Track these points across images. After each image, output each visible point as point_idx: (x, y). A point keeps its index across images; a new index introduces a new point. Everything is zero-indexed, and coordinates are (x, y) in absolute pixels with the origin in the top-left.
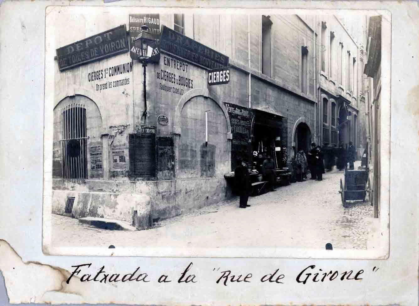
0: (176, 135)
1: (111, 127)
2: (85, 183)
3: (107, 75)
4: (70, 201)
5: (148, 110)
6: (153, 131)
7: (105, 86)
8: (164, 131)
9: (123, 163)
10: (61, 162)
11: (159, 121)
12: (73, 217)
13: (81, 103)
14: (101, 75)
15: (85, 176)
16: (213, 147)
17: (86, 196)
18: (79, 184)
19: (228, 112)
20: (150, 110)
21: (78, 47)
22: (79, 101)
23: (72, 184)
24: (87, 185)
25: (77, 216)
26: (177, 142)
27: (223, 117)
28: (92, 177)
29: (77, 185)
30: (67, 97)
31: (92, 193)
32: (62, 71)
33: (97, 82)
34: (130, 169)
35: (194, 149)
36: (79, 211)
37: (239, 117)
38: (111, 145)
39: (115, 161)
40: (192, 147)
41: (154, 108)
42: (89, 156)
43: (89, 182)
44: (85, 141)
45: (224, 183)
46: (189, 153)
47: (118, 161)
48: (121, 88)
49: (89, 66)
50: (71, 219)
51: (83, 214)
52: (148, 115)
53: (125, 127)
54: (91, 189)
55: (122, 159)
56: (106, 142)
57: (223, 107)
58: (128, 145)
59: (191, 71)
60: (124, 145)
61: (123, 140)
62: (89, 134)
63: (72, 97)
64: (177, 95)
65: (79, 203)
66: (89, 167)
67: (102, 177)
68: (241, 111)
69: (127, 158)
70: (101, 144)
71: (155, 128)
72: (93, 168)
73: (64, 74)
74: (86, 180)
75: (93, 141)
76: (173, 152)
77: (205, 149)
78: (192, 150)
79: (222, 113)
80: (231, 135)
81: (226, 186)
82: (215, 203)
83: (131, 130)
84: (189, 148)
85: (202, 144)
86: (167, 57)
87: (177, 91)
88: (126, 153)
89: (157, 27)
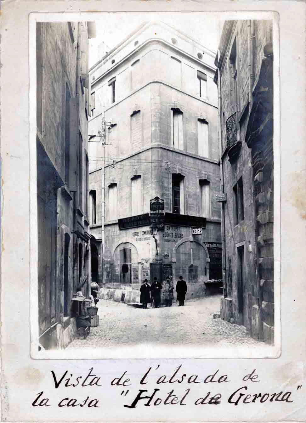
0: (173, 262)
1: (142, 259)
2: (130, 286)
3: (141, 235)
4: (123, 295)
5: (159, 252)
6: (161, 262)
7: (140, 239)
8: (167, 261)
9: (147, 277)
10: (119, 275)
11: (164, 257)
12: (125, 303)
13: (129, 246)
14: (138, 235)
15: (131, 282)
16: (197, 267)
17: (130, 292)
18: (128, 286)
19: (207, 247)
20: (160, 251)
21: (128, 220)
22: (128, 245)
23: (124, 287)
24: (131, 287)
25: (126, 302)
26: (174, 266)
27: (203, 250)
28: (134, 283)
29: (126, 287)
30: (122, 243)
31: (133, 291)
32: (120, 230)
33: (136, 237)
34: (151, 280)
35: (184, 269)
36: (127, 300)
37: (215, 249)
38: (142, 268)
39: (144, 275)
40: (183, 268)
41: (162, 251)
42: (132, 273)
43: (132, 286)
44: (130, 265)
45: (204, 286)
46: (181, 271)
47: (145, 276)
48: (147, 241)
49: (133, 229)
50: (124, 304)
51: (129, 301)
52: (159, 254)
53: (149, 260)
54: (133, 289)
55: (147, 275)
56: (140, 266)
57: (204, 245)
58: (149, 268)
59: (182, 230)
60: (148, 268)
61: (147, 265)
62: (132, 262)
63: (125, 243)
64: (174, 243)
65: (127, 296)
66: (132, 277)
67: (138, 283)
68: (217, 245)
69: (149, 274)
70: (138, 266)
71: (162, 260)
72: (134, 278)
73: (121, 231)
74: (131, 285)
75: (135, 265)
76: (172, 271)
77: (191, 268)
78: (183, 269)
79: (202, 248)
80: (209, 259)
81: (205, 288)
82: (198, 297)
83: (151, 261)
84: (181, 268)
85: (189, 266)
86: (168, 226)
87: (174, 241)
88: (149, 272)
89: (163, 214)
